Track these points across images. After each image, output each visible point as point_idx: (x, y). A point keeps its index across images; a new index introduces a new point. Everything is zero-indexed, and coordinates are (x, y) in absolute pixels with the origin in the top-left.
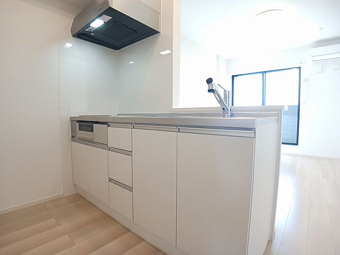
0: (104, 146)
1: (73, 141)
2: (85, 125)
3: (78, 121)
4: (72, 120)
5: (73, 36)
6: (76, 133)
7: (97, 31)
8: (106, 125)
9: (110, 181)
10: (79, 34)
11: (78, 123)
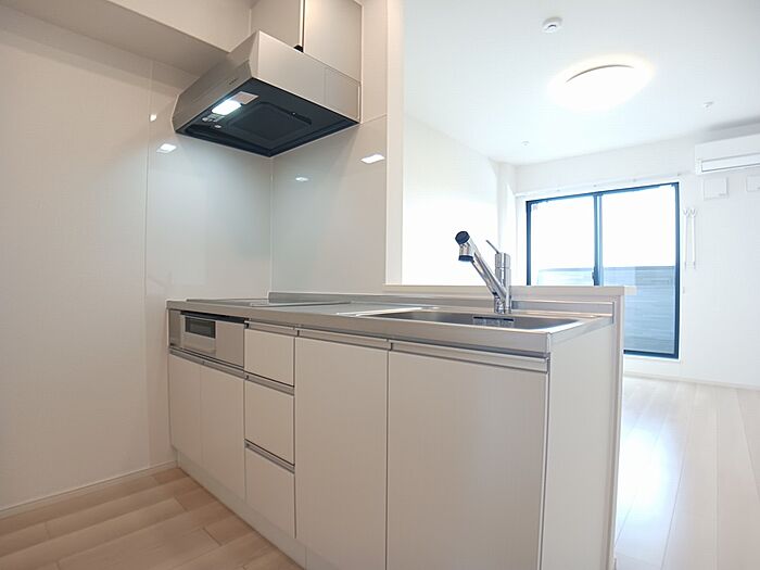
0: (237, 369)
1: (172, 352)
2: (199, 321)
3: (183, 312)
4: (173, 309)
5: (177, 132)
6: (179, 337)
7: (227, 120)
8: (243, 325)
9: (248, 446)
10: (192, 126)
11: (183, 317)
